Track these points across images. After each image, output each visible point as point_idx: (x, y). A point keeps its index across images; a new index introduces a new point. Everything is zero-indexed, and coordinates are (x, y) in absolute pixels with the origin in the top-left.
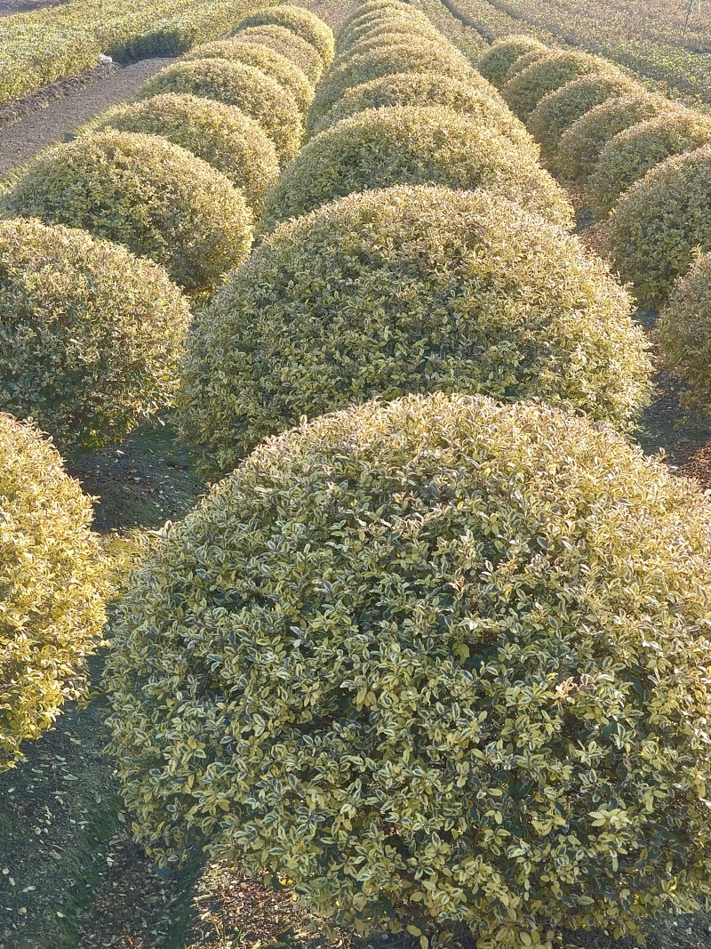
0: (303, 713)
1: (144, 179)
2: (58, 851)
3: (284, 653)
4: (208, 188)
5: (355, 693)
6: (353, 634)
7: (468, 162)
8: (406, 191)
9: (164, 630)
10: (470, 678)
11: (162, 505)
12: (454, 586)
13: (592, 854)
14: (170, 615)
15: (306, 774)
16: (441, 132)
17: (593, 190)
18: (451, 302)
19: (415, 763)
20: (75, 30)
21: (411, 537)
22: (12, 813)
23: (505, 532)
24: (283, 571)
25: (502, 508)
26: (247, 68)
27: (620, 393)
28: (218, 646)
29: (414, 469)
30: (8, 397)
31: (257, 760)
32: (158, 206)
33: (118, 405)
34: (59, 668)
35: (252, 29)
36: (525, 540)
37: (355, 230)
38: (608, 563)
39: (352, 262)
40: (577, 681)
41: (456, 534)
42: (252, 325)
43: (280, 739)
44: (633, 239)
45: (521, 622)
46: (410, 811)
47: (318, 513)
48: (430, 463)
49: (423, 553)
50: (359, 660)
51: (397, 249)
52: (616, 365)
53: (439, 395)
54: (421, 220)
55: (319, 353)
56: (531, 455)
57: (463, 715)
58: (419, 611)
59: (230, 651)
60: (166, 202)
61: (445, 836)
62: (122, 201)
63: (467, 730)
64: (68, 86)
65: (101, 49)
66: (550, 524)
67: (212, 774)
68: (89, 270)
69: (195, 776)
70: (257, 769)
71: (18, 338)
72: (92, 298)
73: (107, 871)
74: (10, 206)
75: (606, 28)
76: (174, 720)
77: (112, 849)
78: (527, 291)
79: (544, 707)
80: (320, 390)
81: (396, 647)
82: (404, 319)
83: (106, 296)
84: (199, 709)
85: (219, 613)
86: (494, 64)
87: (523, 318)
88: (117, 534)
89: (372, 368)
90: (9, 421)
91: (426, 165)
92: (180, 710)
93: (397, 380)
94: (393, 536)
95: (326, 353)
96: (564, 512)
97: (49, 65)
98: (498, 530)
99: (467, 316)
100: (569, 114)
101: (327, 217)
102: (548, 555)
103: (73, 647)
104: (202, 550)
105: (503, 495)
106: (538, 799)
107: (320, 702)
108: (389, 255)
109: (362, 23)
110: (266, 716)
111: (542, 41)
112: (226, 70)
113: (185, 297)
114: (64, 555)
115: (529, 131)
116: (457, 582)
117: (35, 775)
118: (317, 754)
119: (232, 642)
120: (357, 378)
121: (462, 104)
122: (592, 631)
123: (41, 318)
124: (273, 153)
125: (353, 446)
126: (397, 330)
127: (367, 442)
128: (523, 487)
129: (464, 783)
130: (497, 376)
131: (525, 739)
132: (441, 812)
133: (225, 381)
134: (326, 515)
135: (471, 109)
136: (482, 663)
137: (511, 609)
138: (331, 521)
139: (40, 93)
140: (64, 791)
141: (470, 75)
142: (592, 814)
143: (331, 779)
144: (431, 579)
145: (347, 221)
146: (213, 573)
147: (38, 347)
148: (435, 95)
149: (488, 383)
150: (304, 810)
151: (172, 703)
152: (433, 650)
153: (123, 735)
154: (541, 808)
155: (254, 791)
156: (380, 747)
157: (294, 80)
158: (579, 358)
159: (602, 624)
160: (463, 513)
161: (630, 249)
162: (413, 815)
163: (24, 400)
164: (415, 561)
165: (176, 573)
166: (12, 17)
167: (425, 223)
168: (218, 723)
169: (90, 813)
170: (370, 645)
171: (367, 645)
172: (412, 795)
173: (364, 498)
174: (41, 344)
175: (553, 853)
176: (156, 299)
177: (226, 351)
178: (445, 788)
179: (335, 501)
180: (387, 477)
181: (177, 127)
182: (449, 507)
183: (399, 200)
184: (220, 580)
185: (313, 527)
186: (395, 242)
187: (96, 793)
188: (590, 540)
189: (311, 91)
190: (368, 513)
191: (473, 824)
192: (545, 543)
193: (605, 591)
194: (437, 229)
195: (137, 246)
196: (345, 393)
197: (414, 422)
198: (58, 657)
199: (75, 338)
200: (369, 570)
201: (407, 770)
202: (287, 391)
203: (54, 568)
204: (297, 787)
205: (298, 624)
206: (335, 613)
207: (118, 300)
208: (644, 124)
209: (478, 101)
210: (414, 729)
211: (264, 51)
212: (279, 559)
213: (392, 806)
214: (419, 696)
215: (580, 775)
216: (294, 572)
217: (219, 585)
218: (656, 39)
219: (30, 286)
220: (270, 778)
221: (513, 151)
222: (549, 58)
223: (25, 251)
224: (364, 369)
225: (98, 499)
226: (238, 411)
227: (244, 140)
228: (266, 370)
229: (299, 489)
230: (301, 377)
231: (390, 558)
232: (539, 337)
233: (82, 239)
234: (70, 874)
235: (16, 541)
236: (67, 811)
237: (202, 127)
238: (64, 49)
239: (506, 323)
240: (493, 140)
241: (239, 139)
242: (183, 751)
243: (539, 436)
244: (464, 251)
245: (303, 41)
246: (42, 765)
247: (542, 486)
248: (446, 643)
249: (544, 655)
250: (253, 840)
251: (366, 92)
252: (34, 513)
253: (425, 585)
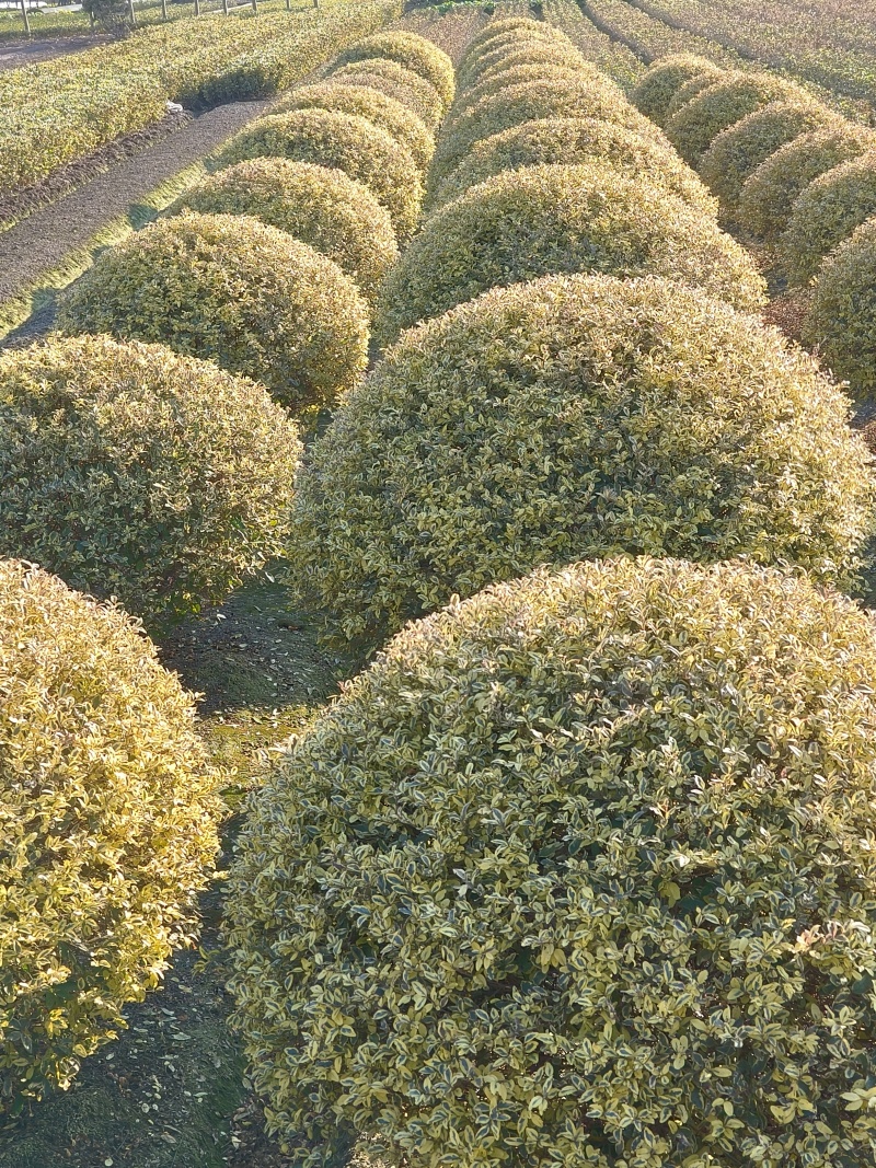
0: (475, 978)
1: (233, 271)
2: (172, 1133)
3: (447, 901)
4: (312, 278)
5: (538, 951)
6: (532, 877)
7: (632, 231)
8: (561, 283)
9: (295, 872)
10: (684, 930)
11: (275, 678)
12: (656, 811)
13: (848, 1145)
14: (302, 854)
15: (483, 1057)
16: (597, 196)
17: (787, 251)
18: (625, 422)
19: (619, 1038)
20: (135, 73)
21: (599, 748)
22: (112, 1086)
23: (717, 738)
24: (440, 798)
25: (711, 708)
26: (350, 118)
27: (841, 524)
28: (365, 894)
29: (598, 661)
30: (81, 558)
31: (419, 1039)
32: (252, 304)
33: (216, 561)
34: (164, 913)
35: (354, 65)
36: (742, 747)
37: (500, 336)
38: (848, 771)
39: (497, 376)
40: (823, 930)
41: (654, 742)
42: (378, 463)
43: (447, 1010)
44: (841, 315)
45: (743, 853)
46: (616, 1102)
47: (481, 722)
48: (617, 651)
49: (615, 768)
50: (541, 909)
51: (553, 357)
52: (833, 489)
53: (623, 561)
54: (582, 319)
55: (463, 493)
56: (743, 636)
57: (678, 977)
58: (615, 843)
59: (379, 901)
60: (261, 299)
61: (660, 1130)
62: (207, 299)
63: (683, 996)
64: (131, 143)
65: (168, 95)
66: (773, 725)
67: (364, 1057)
68: (173, 396)
69: (343, 1057)
70: (419, 1049)
71: (91, 486)
72: (179, 431)
73: (233, 1154)
74: (71, 313)
75: (789, 35)
76: (313, 989)
77: (237, 1126)
78: (719, 403)
79: (781, 962)
80: (467, 539)
81: (588, 892)
82: (567, 445)
83: (196, 427)
84: (344, 977)
85: (363, 852)
86: (653, 92)
87: (717, 437)
88: (221, 719)
89: (530, 509)
90: (88, 604)
91: (581, 238)
92: (320, 976)
93: (562, 524)
94: (577, 749)
95: (472, 492)
96: (790, 706)
97: (107, 120)
98: (707, 736)
99: (645, 438)
100: (751, 154)
101: (464, 321)
102: (772, 764)
103: (180, 885)
104: (338, 771)
105: (710, 689)
106: (777, 1077)
107: (496, 963)
108: (544, 366)
109: (487, 50)
110: (428, 984)
111: (710, 56)
112: (326, 123)
113: (292, 420)
114: (162, 771)
115: (704, 181)
116: (660, 806)
117: (139, 1036)
118: (495, 1032)
119: (382, 890)
120: (512, 522)
121: (619, 154)
122: (833, 861)
123: (117, 459)
124: (387, 224)
125: (521, 634)
126: (559, 461)
127: (536, 627)
128: (735, 678)
129: (683, 1064)
130: (686, 512)
131: (759, 1005)
132: (655, 1101)
133: (348, 532)
134: (491, 724)
135: (631, 159)
136: (698, 910)
137: (729, 838)
138: (497, 732)
139: (97, 154)
140: (174, 1054)
141: (626, 113)
142: (846, 1096)
143: (514, 1064)
144: (628, 801)
145: (490, 326)
146: (354, 799)
147: (115, 495)
148: (585, 144)
149: (676, 522)
150: (483, 1107)
151: (309, 964)
152: (635, 892)
153: (251, 1003)
154: (780, 1089)
155: (418, 1078)
156: (575, 1020)
157: (409, 128)
158: (788, 482)
159: (846, 850)
160: (663, 716)
161: (839, 327)
162: (619, 1106)
163: (100, 562)
164: (605, 779)
165: (307, 799)
166: (58, 60)
167: (587, 323)
168: (369, 992)
169: (209, 1081)
170: (554, 890)
171: (551, 890)
172: (618, 1081)
173: (537, 700)
174: (119, 491)
175: (799, 1146)
176: (256, 426)
177: (348, 494)
178: (660, 1070)
179: (501, 706)
180: (565, 673)
181: (269, 200)
182: (644, 709)
183: (552, 295)
184: (362, 809)
185: (475, 740)
186: (551, 349)
187: (215, 1054)
188: (823, 742)
189: (430, 139)
190: (544, 720)
191: (694, 1111)
192: (768, 749)
193: (846, 808)
194: (602, 331)
195: (228, 355)
196: (498, 541)
197: (593, 598)
198: (163, 899)
199: (159, 482)
200: (549, 793)
201: (610, 1048)
202: (427, 541)
203: (152, 786)
204: (472, 1074)
205: (462, 865)
206: (509, 850)
207: (210, 431)
208: (847, 166)
209: (639, 148)
210: (616, 996)
211: (370, 95)
212: (435, 782)
213: (593, 1096)
214: (621, 955)
215: (829, 1047)
216: (454, 799)
217: (361, 815)
218: (852, 46)
219: (102, 421)
220: (436, 1063)
221: (687, 215)
222: (722, 83)
223: (95, 377)
224: (521, 511)
225: (202, 697)
226: (365, 569)
227: (351, 212)
228: (399, 517)
229: (455, 691)
230: (443, 525)
231: (574, 776)
232: (737, 460)
233: (163, 357)
234: (188, 1161)
235: (105, 759)
236: (180, 1080)
237: (300, 198)
238: (123, 97)
239: (695, 445)
240: (662, 201)
241: (346, 210)
242: (327, 1028)
243: (751, 609)
244: (638, 356)
245: (417, 76)
246: (146, 1022)
247: (760, 676)
248: (650, 883)
249: (776, 894)
250: (419, 1143)
251: (500, 145)
252: (125, 721)
253: (620, 809)
